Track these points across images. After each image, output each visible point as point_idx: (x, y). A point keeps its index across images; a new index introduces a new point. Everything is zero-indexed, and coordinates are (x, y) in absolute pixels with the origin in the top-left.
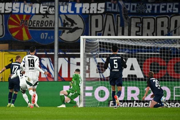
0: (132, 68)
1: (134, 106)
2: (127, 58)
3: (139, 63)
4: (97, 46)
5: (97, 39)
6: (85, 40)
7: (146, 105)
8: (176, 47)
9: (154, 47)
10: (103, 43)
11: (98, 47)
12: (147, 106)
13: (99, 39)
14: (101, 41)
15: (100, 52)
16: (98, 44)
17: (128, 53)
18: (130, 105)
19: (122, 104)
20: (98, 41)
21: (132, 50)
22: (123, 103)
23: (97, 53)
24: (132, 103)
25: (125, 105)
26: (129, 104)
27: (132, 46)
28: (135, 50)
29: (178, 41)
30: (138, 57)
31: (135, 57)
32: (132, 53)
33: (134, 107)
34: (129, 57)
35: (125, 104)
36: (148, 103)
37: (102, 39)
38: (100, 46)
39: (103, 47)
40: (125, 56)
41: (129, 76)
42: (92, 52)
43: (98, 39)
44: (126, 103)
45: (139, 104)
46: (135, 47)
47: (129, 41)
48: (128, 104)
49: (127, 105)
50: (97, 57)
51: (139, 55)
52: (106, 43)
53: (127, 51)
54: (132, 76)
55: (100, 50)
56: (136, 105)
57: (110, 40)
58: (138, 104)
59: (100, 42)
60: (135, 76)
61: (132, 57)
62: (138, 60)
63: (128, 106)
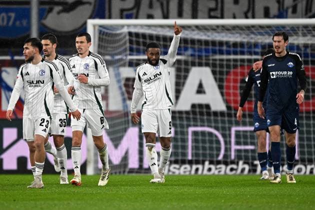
0: (200, 90)
1: (205, 172)
2: (190, 67)
3: (215, 79)
4: (123, 41)
5: (123, 26)
6: (97, 28)
7: (232, 170)
8: (296, 42)
9: (248, 43)
10: (137, 35)
11: (125, 43)
12: (234, 172)
13: (129, 26)
14: (133, 30)
15: (130, 55)
16: (125, 37)
17: (192, 55)
18: (197, 170)
19: (179, 169)
20: (125, 30)
21: (200, 50)
22: (181, 166)
23: (124, 58)
24: (200, 167)
25: (186, 170)
26: (194, 167)
27: (200, 41)
28: (207, 51)
29: (301, 29)
30: (214, 65)
31: (207, 65)
32: (200, 57)
33: (206, 175)
34: (193, 64)
35: (185, 168)
36: (234, 166)
37: (135, 26)
38: (131, 42)
39: (138, 43)
40: (186, 63)
41: (193, 106)
42: (113, 55)
43: (126, 27)
44: (188, 166)
45: (216, 169)
46: (207, 43)
47: (193, 30)
48: (191, 167)
49: (190, 171)
50: (124, 65)
51: (215, 60)
52: (144, 36)
53: (190, 52)
54: (201, 106)
55: (131, 50)
56: (210, 170)
57: (153, 28)
58: (213, 167)
59: (130, 34)
60: (208, 106)
61: (200, 65)
62: (214, 73)
63: (193, 172)
